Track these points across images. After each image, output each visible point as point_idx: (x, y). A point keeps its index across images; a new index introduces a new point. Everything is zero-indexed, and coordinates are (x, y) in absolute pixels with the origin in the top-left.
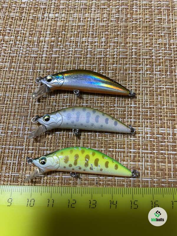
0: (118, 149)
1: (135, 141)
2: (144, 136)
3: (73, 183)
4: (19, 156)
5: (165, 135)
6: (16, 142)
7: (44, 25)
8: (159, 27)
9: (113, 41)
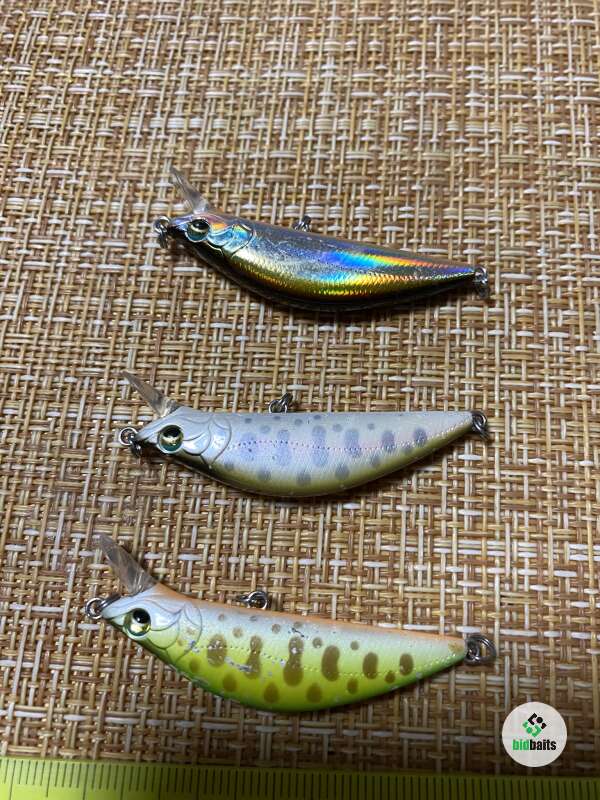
0: (414, 623)
1: (478, 591)
2: (508, 575)
3: (243, 750)
4: (44, 642)
5: (588, 571)
6: (37, 590)
7: (149, 156)
8: (561, 166)
9: (394, 219)
